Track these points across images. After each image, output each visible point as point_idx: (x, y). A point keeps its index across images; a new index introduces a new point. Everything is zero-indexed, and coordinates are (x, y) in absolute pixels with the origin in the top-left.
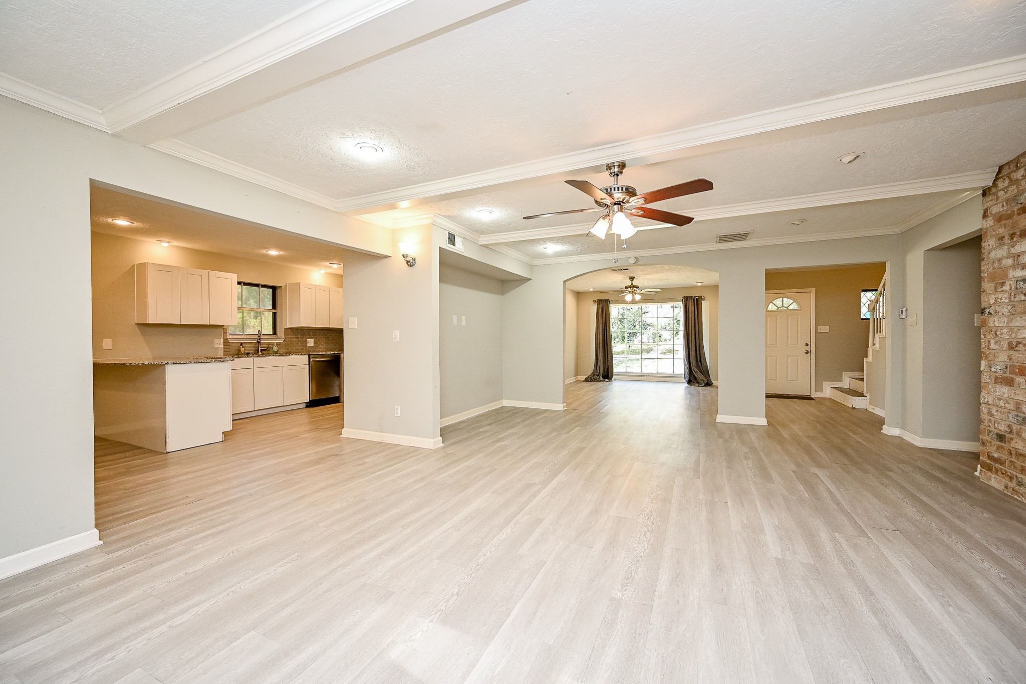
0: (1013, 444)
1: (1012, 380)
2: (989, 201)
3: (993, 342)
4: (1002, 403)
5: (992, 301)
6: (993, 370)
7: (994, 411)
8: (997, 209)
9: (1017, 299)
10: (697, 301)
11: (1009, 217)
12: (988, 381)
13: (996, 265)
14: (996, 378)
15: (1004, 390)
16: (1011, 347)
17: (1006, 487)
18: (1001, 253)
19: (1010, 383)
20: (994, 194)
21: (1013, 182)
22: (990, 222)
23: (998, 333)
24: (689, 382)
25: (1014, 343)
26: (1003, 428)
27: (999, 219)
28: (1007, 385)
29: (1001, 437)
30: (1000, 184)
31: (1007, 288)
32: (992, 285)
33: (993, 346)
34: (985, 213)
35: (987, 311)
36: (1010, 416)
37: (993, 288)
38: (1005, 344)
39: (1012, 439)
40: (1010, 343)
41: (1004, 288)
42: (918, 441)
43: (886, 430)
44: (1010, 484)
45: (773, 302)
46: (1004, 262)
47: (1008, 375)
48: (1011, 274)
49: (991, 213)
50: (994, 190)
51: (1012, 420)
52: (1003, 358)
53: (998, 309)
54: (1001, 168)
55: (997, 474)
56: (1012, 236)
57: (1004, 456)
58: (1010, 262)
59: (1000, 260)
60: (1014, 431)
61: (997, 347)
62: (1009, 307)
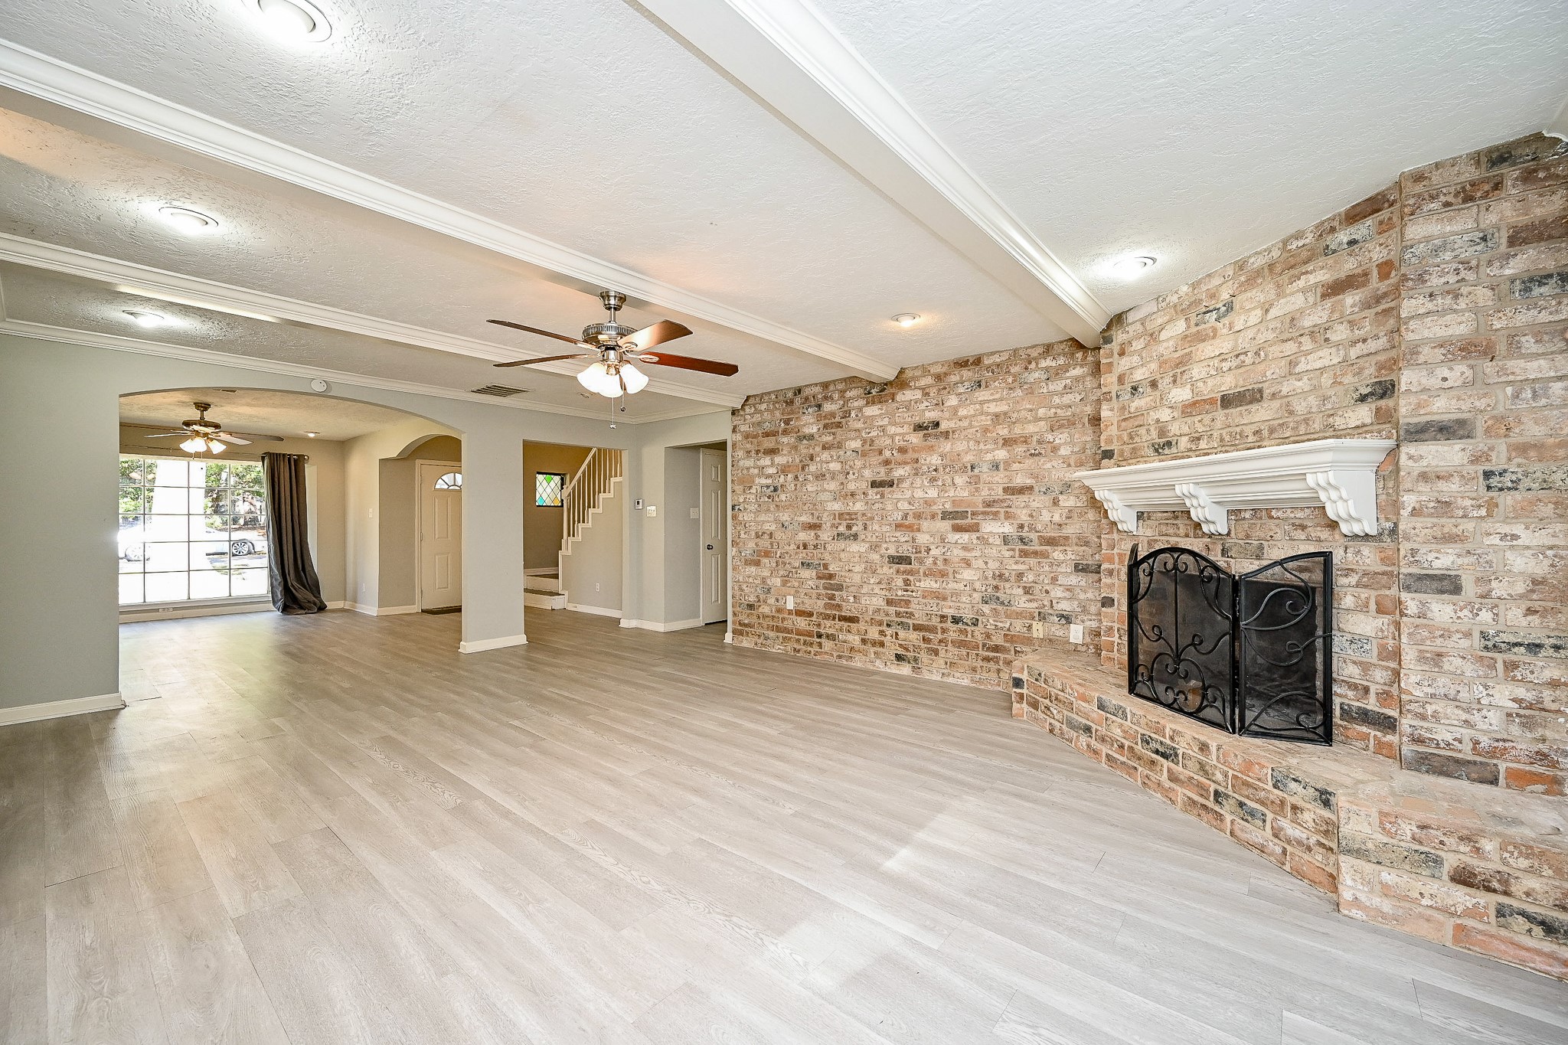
0: (761, 610)
1: (759, 561)
2: (737, 421)
3: (742, 532)
4: (751, 580)
5: (741, 500)
6: (743, 554)
7: (744, 587)
8: (743, 428)
9: (761, 500)
10: (297, 464)
11: (755, 437)
12: (739, 563)
13: (745, 472)
14: (746, 560)
15: (752, 570)
16: (757, 536)
17: (756, 644)
18: (749, 463)
19: (757, 563)
20: (742, 416)
21: (757, 411)
22: (739, 437)
23: (747, 526)
24: (286, 609)
25: (760, 534)
26: (752, 599)
27: (747, 436)
28: (755, 565)
29: (751, 606)
30: (747, 410)
31: (753, 490)
32: (741, 487)
33: (742, 536)
34: (734, 429)
35: (737, 507)
36: (758, 589)
37: (742, 490)
38: (753, 534)
39: (760, 606)
40: (757, 533)
41: (751, 491)
42: (660, 627)
43: (624, 624)
44: (759, 641)
45: (444, 478)
46: (752, 470)
47: (755, 558)
48: (757, 480)
49: (739, 430)
50: (742, 413)
51: (760, 592)
52: (751, 545)
53: (746, 506)
54: (748, 398)
55: (748, 636)
56: (758, 452)
57: (754, 620)
58: (756, 471)
59: (748, 469)
60: (761, 600)
61: (746, 536)
62: (756, 506)
